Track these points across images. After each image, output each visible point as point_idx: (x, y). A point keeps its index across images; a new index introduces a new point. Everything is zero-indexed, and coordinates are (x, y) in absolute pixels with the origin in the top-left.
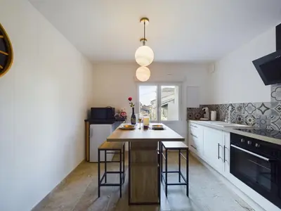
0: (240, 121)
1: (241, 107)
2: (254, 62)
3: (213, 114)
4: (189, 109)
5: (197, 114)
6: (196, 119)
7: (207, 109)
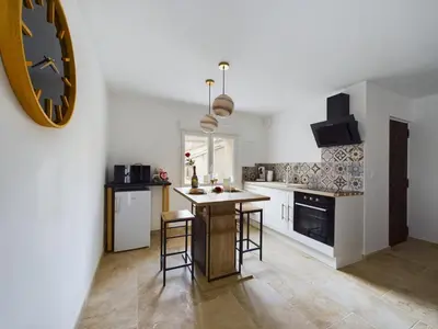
0: (296, 180)
1: (297, 167)
2: (312, 125)
3: (270, 173)
4: (245, 168)
5: (253, 174)
6: (251, 180)
7: (263, 168)
